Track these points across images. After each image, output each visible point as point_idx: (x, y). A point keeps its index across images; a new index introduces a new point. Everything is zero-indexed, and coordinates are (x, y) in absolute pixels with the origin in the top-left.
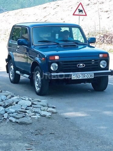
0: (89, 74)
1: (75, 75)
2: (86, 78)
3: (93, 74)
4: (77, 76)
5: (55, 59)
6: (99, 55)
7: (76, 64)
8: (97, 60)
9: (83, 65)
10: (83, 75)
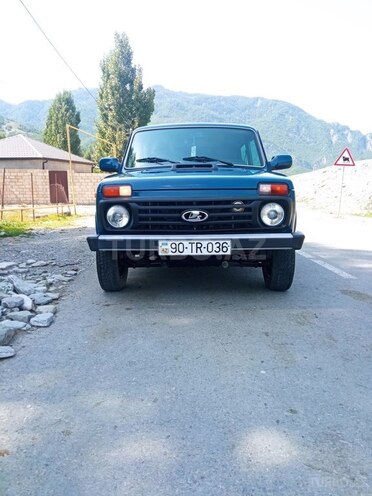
0: (214, 243)
1: (169, 243)
2: (205, 252)
3: (229, 242)
4: (174, 246)
5: (118, 195)
6: (257, 188)
7: (181, 211)
8: (251, 201)
9: (200, 214)
10: (194, 245)
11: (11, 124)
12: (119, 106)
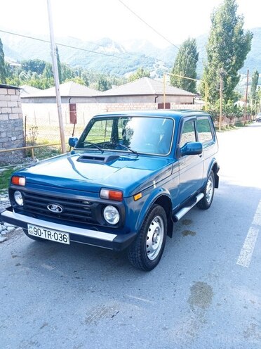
0: (58, 233)
1: (33, 227)
2: (53, 239)
3: (68, 235)
4: (35, 230)
5: (18, 184)
6: (100, 192)
9: (58, 208)
10: (47, 232)
11: (159, 63)
12: (222, 48)
